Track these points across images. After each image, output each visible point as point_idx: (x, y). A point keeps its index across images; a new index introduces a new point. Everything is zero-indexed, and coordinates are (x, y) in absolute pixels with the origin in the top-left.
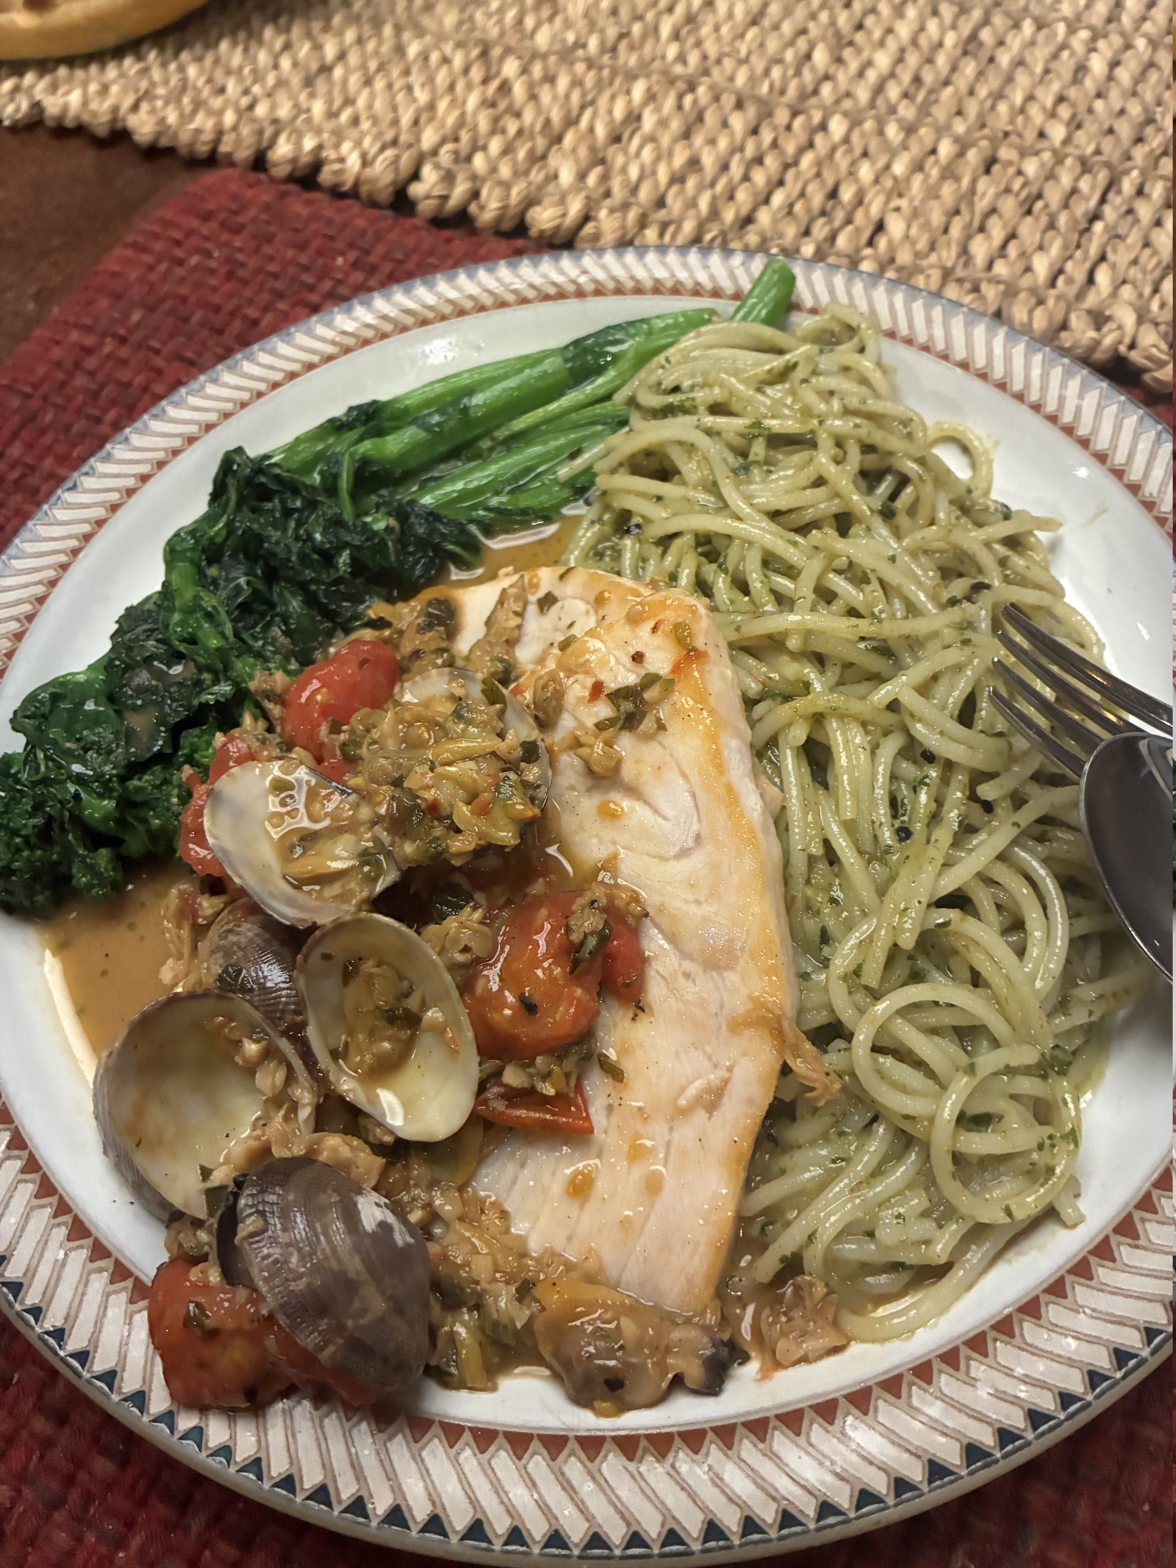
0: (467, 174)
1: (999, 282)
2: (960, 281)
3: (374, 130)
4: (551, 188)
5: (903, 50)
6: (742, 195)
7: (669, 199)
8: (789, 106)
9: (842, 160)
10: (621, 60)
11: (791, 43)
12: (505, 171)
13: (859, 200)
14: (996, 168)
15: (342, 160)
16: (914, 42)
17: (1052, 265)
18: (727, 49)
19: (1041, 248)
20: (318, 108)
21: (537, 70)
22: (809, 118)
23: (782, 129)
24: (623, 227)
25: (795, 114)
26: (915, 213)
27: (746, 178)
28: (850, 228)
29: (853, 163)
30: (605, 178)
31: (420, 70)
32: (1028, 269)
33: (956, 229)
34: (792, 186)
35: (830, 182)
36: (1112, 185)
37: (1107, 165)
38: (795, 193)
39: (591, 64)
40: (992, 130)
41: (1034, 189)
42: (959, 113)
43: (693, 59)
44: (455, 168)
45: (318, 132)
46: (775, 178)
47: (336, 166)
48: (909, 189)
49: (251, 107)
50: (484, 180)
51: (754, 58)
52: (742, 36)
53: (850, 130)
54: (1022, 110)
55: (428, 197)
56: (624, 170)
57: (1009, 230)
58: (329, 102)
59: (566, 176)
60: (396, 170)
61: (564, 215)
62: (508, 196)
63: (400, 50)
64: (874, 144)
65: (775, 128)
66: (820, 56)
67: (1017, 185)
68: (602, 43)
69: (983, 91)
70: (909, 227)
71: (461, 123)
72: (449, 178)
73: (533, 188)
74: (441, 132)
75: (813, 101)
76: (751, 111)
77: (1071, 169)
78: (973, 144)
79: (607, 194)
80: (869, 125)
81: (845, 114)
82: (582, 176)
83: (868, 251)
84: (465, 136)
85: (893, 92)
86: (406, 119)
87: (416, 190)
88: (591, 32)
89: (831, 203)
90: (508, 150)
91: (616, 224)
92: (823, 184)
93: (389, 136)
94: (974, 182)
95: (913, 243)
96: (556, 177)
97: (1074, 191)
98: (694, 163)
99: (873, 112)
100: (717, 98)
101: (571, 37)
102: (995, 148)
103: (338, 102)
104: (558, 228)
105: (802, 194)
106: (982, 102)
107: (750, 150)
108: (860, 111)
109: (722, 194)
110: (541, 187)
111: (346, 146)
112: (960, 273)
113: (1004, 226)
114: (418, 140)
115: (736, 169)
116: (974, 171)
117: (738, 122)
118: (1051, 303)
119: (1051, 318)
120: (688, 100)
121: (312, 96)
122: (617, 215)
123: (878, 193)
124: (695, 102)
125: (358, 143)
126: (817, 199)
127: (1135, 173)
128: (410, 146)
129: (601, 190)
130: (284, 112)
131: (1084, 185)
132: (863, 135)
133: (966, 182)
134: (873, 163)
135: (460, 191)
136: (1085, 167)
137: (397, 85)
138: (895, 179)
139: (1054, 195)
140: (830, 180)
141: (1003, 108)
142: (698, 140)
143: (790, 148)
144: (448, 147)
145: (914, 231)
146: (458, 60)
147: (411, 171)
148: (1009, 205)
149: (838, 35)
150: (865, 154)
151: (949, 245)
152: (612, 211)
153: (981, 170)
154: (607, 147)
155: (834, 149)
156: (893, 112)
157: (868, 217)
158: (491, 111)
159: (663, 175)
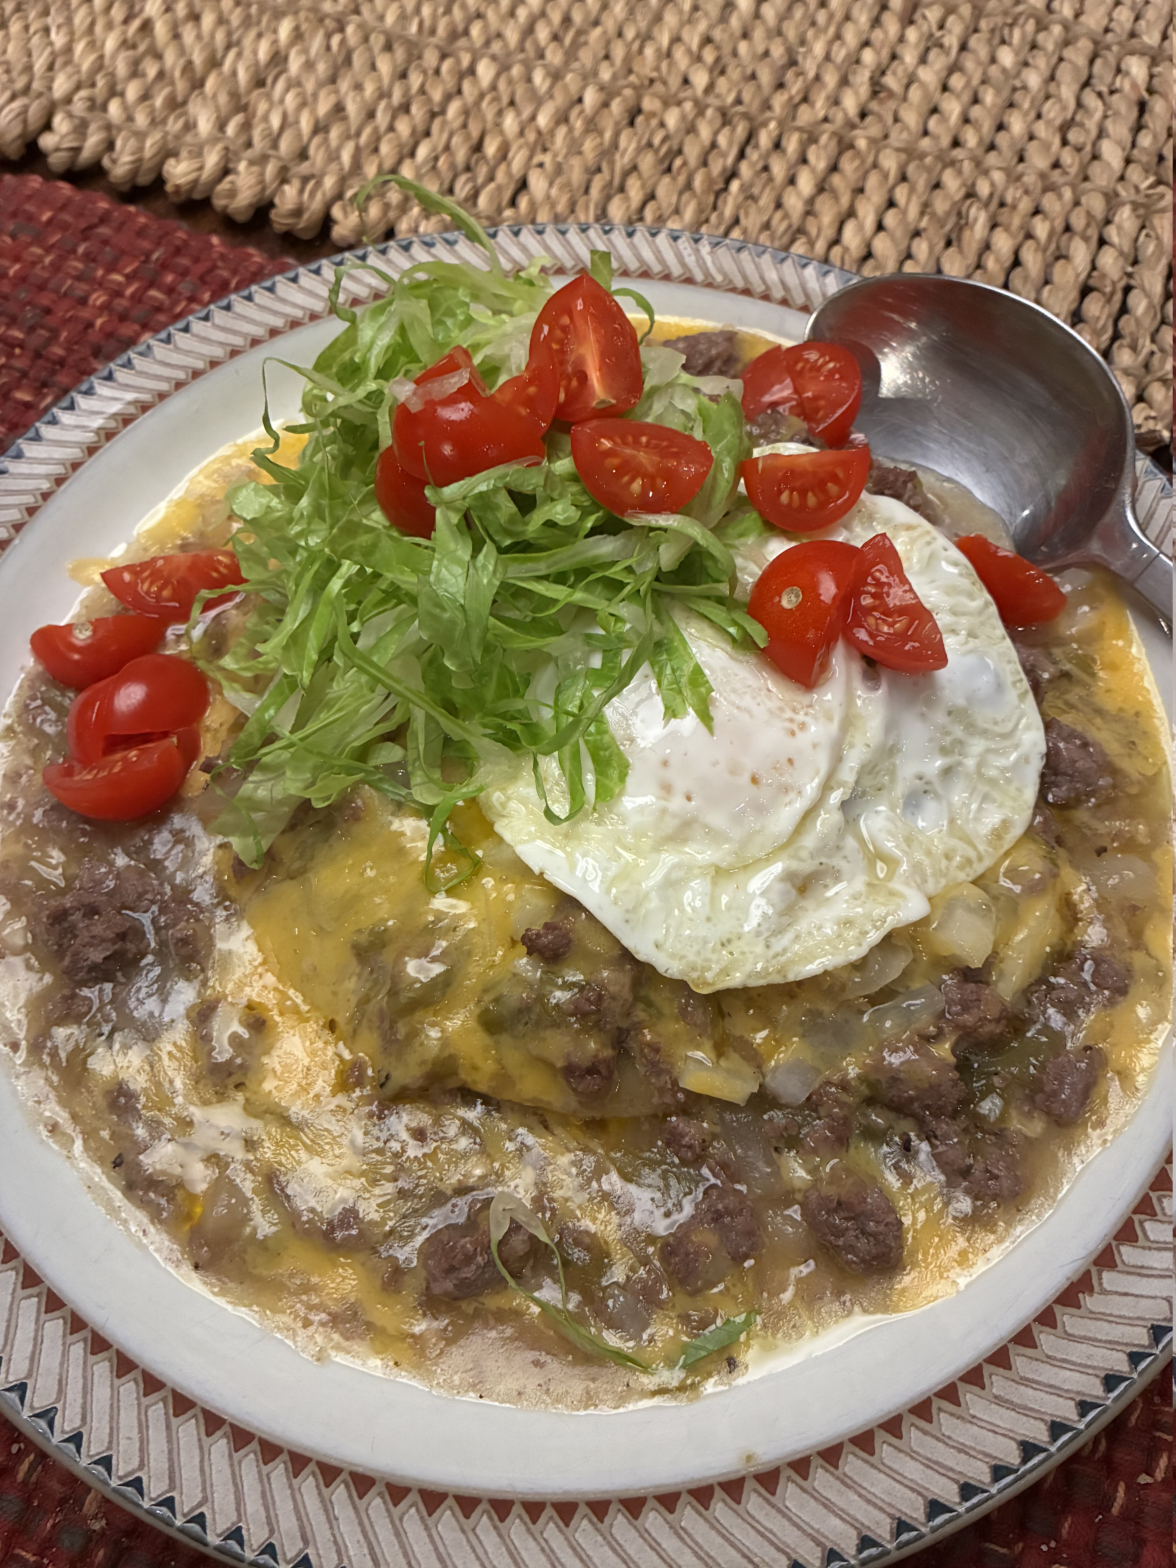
0: (101, 123)
4: (189, 138)
6: (386, 148)
7: (312, 151)
8: (439, 48)
9: (488, 110)
12: (141, 120)
13: (503, 155)
14: (640, 119)
21: (181, 7)
22: (458, 61)
23: (430, 72)
24: (263, 181)
25: (444, 57)
26: (559, 170)
27: (391, 128)
28: (492, 186)
29: (500, 113)
30: (247, 126)
33: (596, 191)
34: (438, 136)
35: (475, 133)
36: (751, 137)
37: (746, 116)
38: (441, 145)
40: (638, 76)
41: (674, 144)
42: (607, 57)
44: (89, 116)
46: (421, 128)
48: (553, 143)
50: (119, 130)
53: (498, 75)
55: (59, 149)
56: (266, 118)
57: (648, 190)
59: (205, 125)
60: (25, 121)
61: (200, 169)
62: (142, 148)
64: (520, 92)
65: (423, 73)
67: (657, 141)
69: (631, 32)
70: (550, 186)
71: (98, 67)
72: (81, 127)
73: (170, 138)
74: (75, 78)
75: (462, 42)
76: (400, 53)
77: (711, 122)
78: (618, 94)
79: (249, 144)
80: (516, 71)
81: (494, 58)
82: (221, 126)
83: (509, 211)
84: (101, 82)
85: (542, 33)
86: (40, 65)
87: (48, 141)
89: (475, 158)
90: (145, 97)
91: (255, 179)
92: (468, 136)
93: (21, 83)
94: (617, 135)
95: (553, 205)
96: (194, 125)
97: (714, 145)
98: (339, 109)
99: (521, 56)
100: (365, 39)
102: (639, 98)
104: (195, 181)
106: (630, 44)
107: (397, 96)
108: (509, 54)
109: (367, 145)
110: (178, 138)
113: (643, 186)
114: (51, 87)
115: (382, 117)
116: (617, 124)
117: (384, 66)
120: (335, 40)
122: (257, 168)
123: (520, 148)
124: (343, 42)
126: (461, 155)
127: (773, 125)
128: (41, 94)
129: (242, 139)
131: (722, 140)
132: (510, 82)
133: (608, 135)
134: (518, 113)
135: (93, 141)
136: (725, 118)
137: (33, 28)
138: (539, 133)
139: (692, 152)
140: (474, 130)
141: (649, 51)
142: (344, 85)
143: (437, 96)
144: (83, 93)
145: (555, 191)
147: (42, 122)
148: (647, 162)
150: (512, 103)
151: (587, 208)
152: (252, 163)
153: (625, 122)
154: (249, 92)
155: (482, 96)
156: (541, 56)
157: (509, 173)
158: (130, 53)
159: (305, 123)
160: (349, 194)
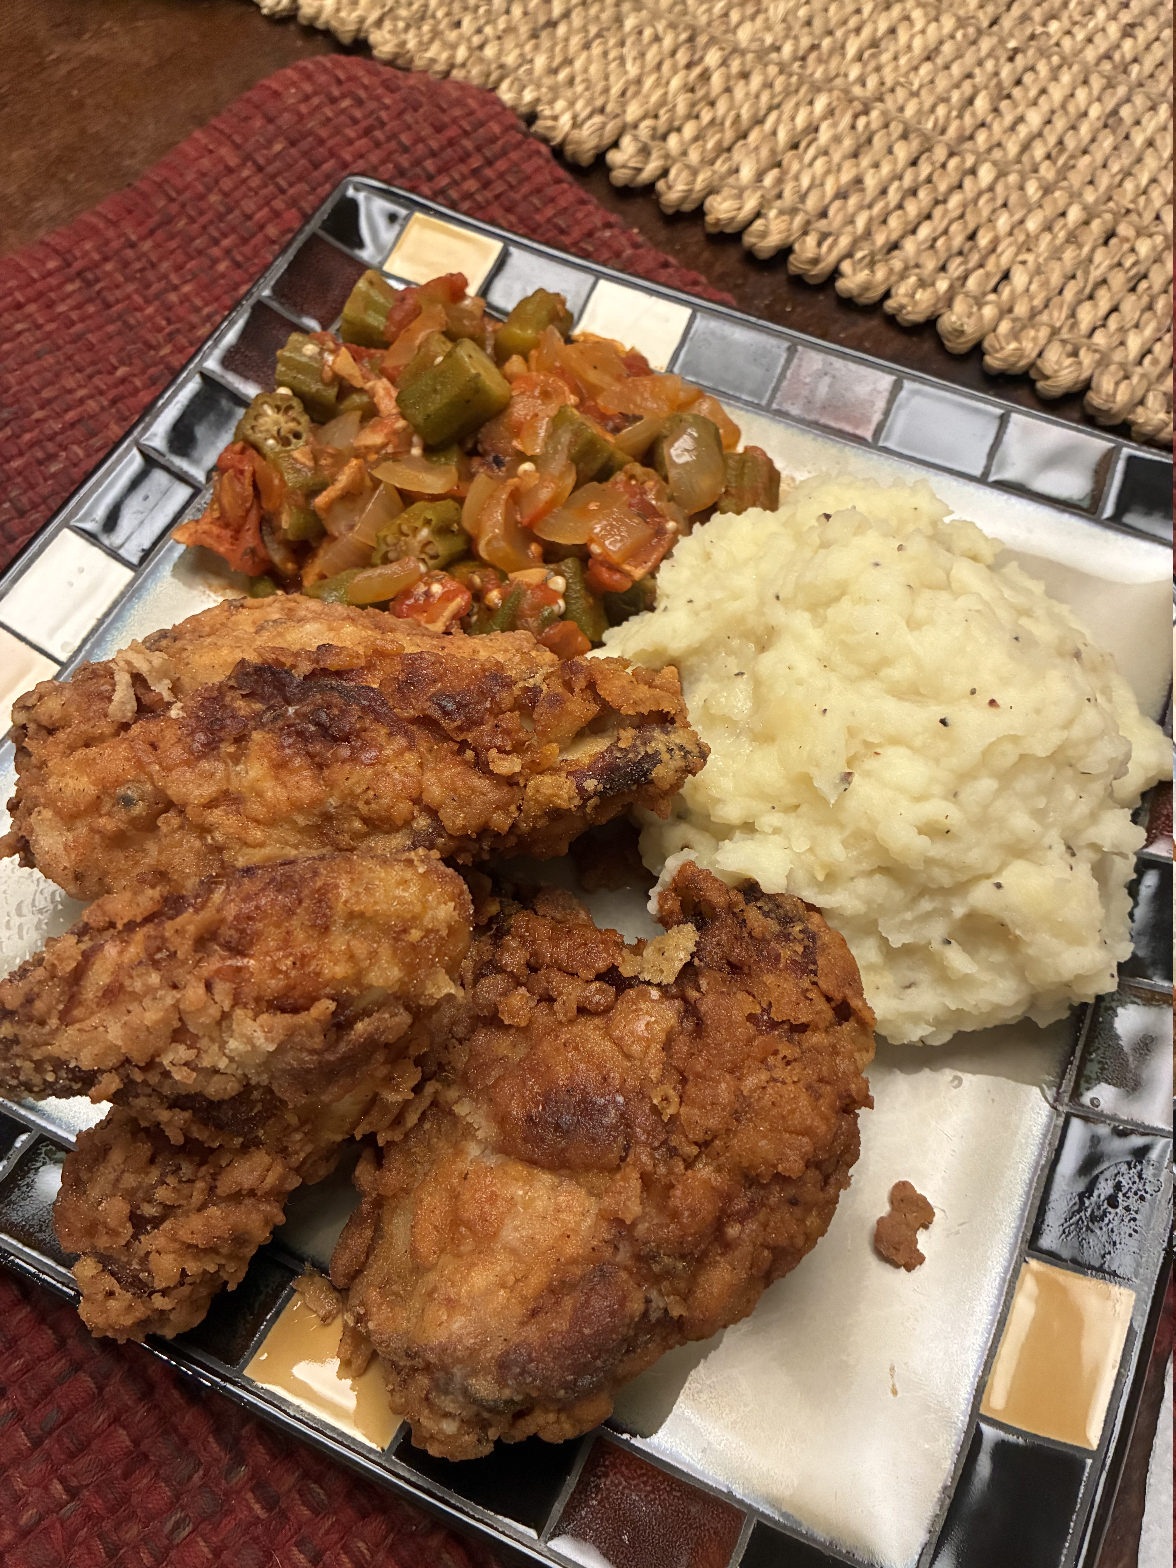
0: (662, 152)
1: (1095, 351)
2: (1064, 342)
3: (587, 94)
4: (731, 180)
5: (1053, 112)
6: (894, 222)
7: (831, 212)
8: (948, 145)
9: (985, 206)
10: (809, 71)
11: (957, 86)
12: (694, 156)
13: (993, 249)
14: (1113, 241)
15: (555, 118)
16: (1064, 106)
17: (1143, 344)
18: (902, 80)
19: (1137, 326)
20: (540, 62)
21: (735, 66)
22: (963, 161)
23: (938, 166)
24: (789, 230)
25: (951, 154)
26: (1038, 271)
27: (900, 206)
28: (981, 271)
29: (994, 212)
31: (633, 44)
32: (1122, 343)
33: (1069, 294)
34: (939, 221)
35: (971, 227)
38: (940, 229)
39: (783, 69)
40: (1117, 204)
41: (1141, 268)
42: (1091, 182)
43: (872, 82)
44: (651, 143)
45: (539, 86)
46: (925, 211)
47: (550, 123)
48: (1036, 246)
49: (481, 47)
50: (675, 161)
51: (923, 92)
52: (916, 69)
53: (996, 180)
54: (1145, 192)
55: (624, 166)
56: (797, 178)
57: (1114, 302)
58: (551, 58)
59: (747, 173)
60: (601, 136)
61: (739, 209)
62: (693, 181)
63: (619, 20)
64: (1014, 199)
65: (933, 163)
66: (981, 103)
67: (1128, 263)
68: (795, 51)
69: (1115, 167)
70: (1030, 283)
71: (663, 102)
72: (645, 151)
73: (716, 176)
74: (644, 108)
75: (968, 145)
76: (915, 144)
78: (1099, 216)
79: (779, 196)
80: (1013, 178)
81: (995, 163)
82: (760, 176)
83: (992, 297)
84: (664, 115)
85: (1039, 151)
86: (615, 90)
87: (615, 157)
88: (787, 37)
89: (969, 244)
90: (699, 137)
91: (783, 226)
92: (965, 226)
93: (599, 103)
94: (1093, 250)
95: (1031, 298)
96: (737, 171)
98: (858, 181)
99: (1017, 167)
100: (886, 126)
101: (769, 40)
102: (1116, 223)
103: (558, 60)
104: (732, 219)
105: (945, 232)
106: (1113, 176)
107: (908, 181)
108: (1007, 163)
109: (878, 216)
110: (722, 178)
111: (560, 105)
112: (1065, 334)
113: (1111, 298)
114: (624, 112)
115: (893, 196)
116: (1095, 241)
117: (902, 152)
118: (1135, 379)
119: (1133, 392)
120: (861, 122)
121: (536, 48)
122: (786, 217)
123: (1010, 245)
124: (868, 124)
125: (572, 104)
126: (958, 241)
128: (617, 116)
129: (775, 192)
130: (510, 59)
132: (1007, 187)
133: (1086, 250)
134: (1012, 215)
135: (652, 166)
137: (612, 55)
138: (1028, 235)
140: (971, 223)
141: (1129, 186)
142: (865, 161)
143: (943, 187)
144: (648, 122)
145: (1033, 287)
146: (668, 42)
147: (614, 138)
148: (1118, 280)
149: (999, 85)
150: (1005, 205)
151: (1061, 307)
152: (781, 213)
153: (1101, 241)
154: (784, 152)
155: (980, 194)
156: (1036, 171)
157: (998, 265)
158: (689, 95)
159: (830, 187)
160: (859, 255)
